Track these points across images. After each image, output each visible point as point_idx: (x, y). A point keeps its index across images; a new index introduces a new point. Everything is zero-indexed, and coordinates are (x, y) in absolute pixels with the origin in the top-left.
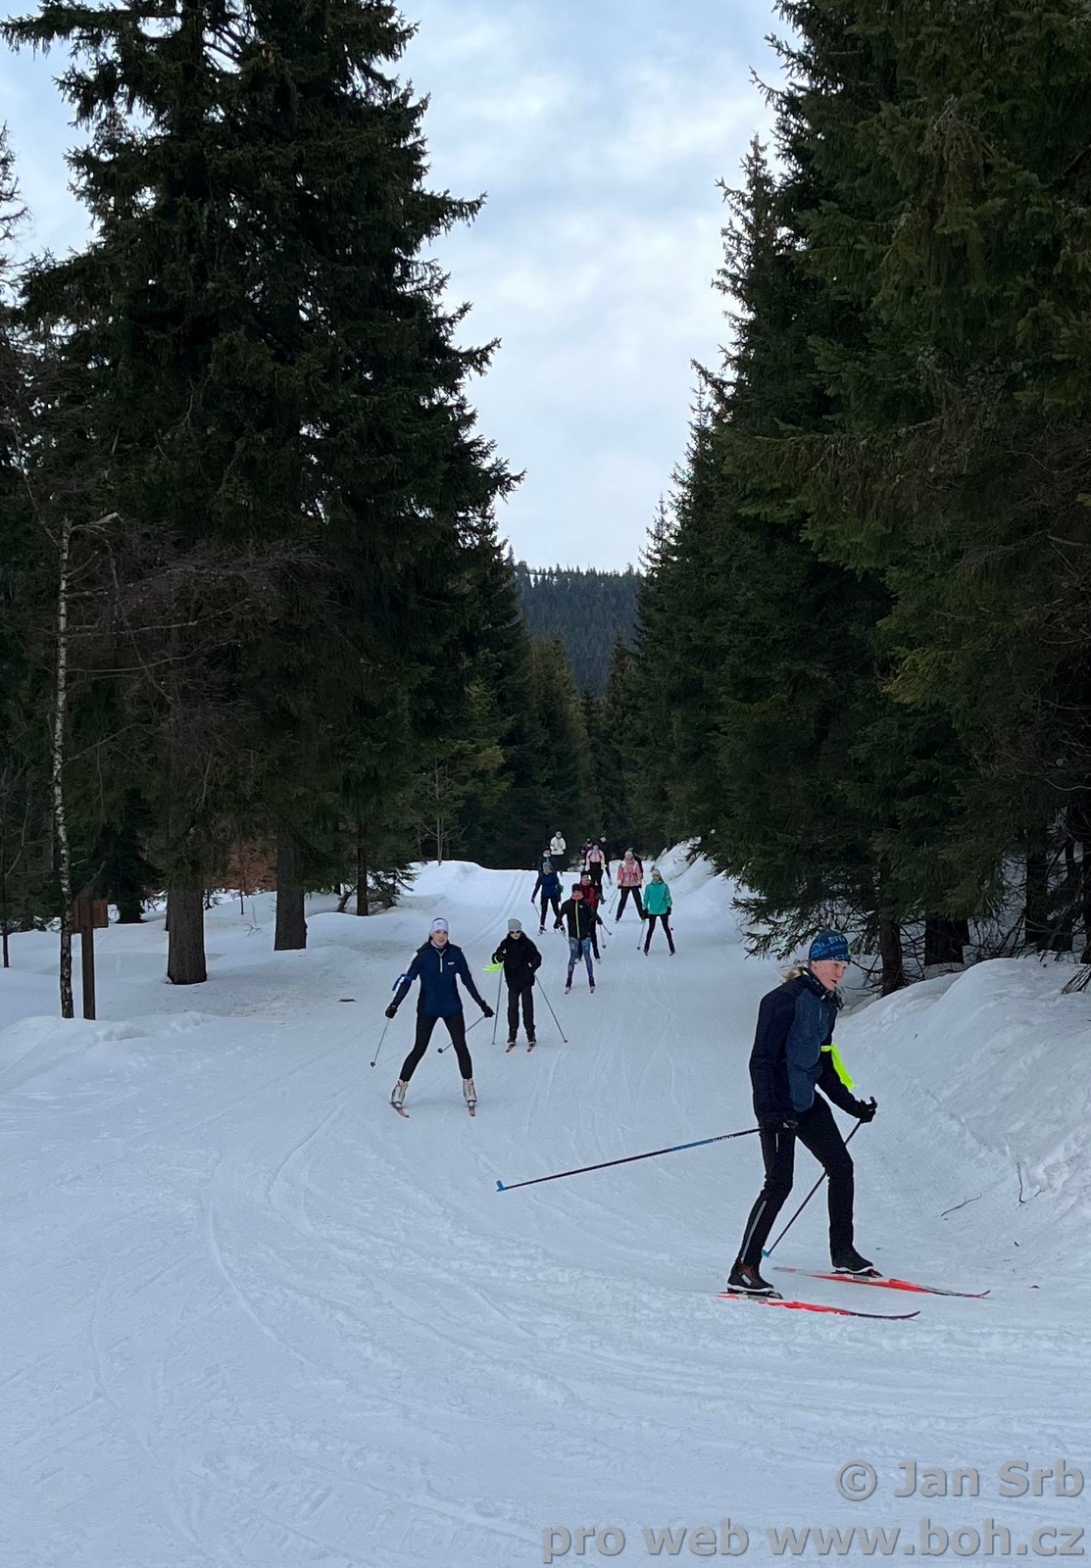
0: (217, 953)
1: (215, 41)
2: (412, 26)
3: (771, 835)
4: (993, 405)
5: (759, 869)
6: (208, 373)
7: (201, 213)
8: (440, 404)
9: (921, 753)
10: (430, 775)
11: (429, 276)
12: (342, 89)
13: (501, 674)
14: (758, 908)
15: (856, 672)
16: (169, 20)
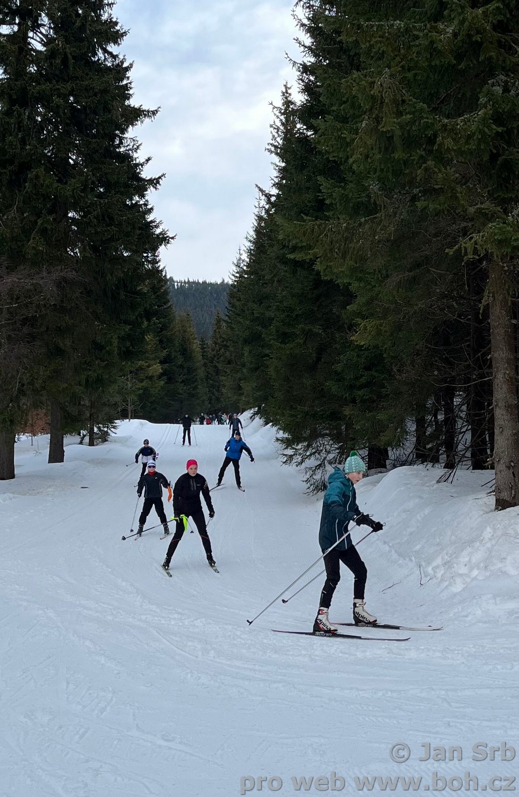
0: (19, 464)
1: (33, 36)
2: (127, 30)
3: (294, 406)
4: (405, 209)
5: (288, 423)
6: (26, 188)
7: (25, 114)
8: (136, 203)
9: (367, 368)
10: (125, 378)
11: (132, 143)
12: (92, 58)
13: (162, 330)
14: (287, 442)
15: (335, 330)
16: (12, 26)
